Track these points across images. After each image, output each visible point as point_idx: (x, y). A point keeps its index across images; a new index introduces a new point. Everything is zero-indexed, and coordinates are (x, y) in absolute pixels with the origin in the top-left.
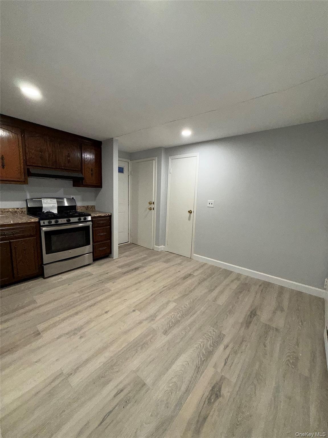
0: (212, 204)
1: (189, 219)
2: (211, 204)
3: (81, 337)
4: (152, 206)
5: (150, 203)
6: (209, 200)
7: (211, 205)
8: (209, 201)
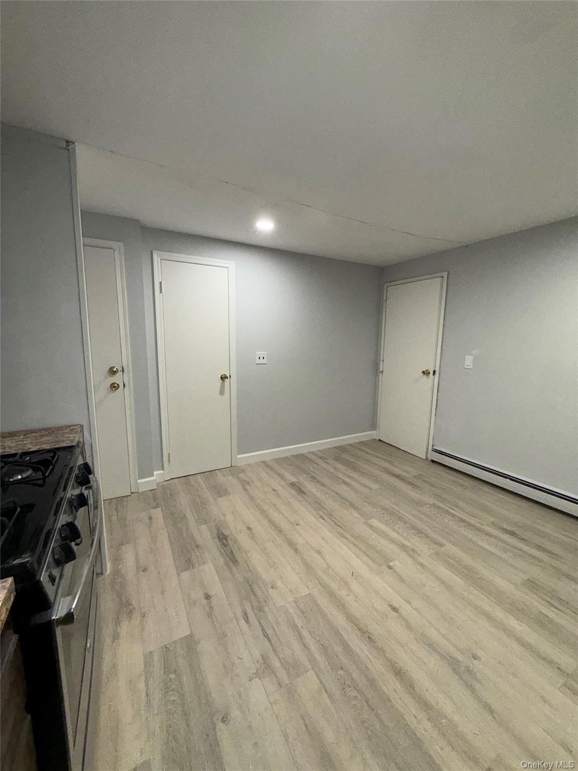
0: (263, 358)
1: (222, 392)
2: (261, 358)
3: (475, 657)
4: (117, 379)
5: (112, 372)
6: (257, 353)
7: (262, 361)
8: (259, 353)
